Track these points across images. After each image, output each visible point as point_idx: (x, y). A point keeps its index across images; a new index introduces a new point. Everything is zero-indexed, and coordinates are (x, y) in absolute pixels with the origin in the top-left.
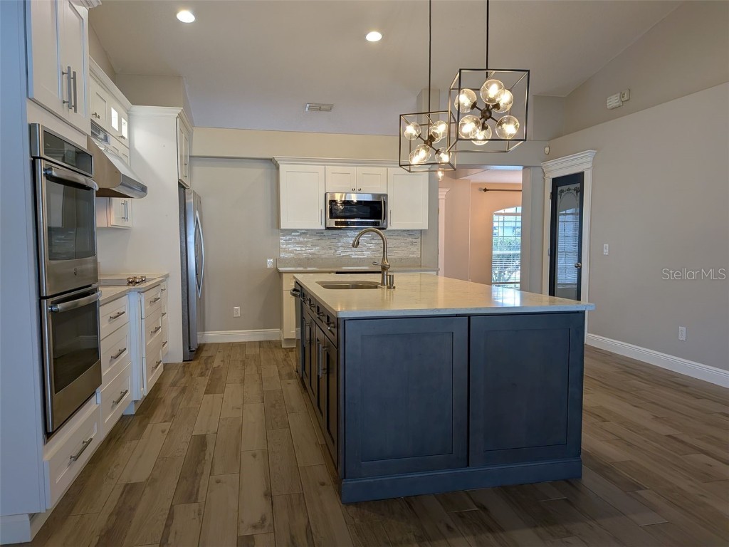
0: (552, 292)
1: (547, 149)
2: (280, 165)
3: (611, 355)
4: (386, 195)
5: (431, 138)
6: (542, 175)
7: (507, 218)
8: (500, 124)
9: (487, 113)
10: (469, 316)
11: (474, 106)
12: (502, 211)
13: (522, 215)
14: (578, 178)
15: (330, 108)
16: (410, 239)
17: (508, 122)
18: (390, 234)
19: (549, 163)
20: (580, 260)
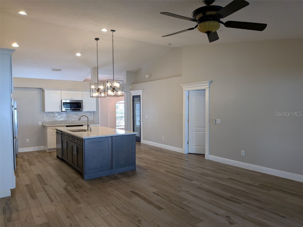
0: (134, 131)
1: (131, 87)
2: (45, 91)
3: (148, 145)
4: (82, 101)
5: (99, 89)
6: (130, 94)
7: (120, 104)
8: (117, 92)
9: (114, 89)
10: (112, 137)
11: (111, 87)
12: (119, 102)
13: (125, 103)
14: (139, 97)
15: (60, 70)
16: (90, 114)
17: (119, 91)
18: (83, 112)
19: (131, 91)
20: (140, 120)
